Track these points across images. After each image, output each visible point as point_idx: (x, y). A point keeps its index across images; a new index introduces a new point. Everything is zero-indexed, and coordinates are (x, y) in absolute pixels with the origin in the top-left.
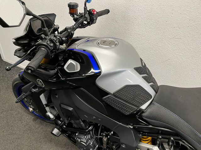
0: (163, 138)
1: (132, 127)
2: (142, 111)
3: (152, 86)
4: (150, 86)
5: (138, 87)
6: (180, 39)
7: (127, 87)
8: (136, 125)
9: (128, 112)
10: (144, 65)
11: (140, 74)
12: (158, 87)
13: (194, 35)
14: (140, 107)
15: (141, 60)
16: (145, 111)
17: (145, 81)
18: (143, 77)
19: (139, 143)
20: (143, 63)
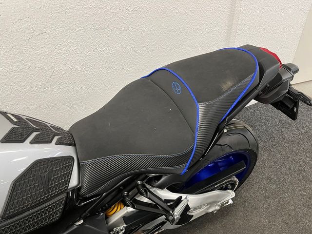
0: (128, 192)
1: (82, 221)
2: (77, 190)
3: (59, 143)
4: (56, 144)
5: (39, 165)
6: (43, 34)
7: (18, 184)
8: (85, 212)
9: (57, 214)
10: (15, 120)
11: (23, 141)
12: (70, 133)
13: (58, 19)
14: (69, 187)
15: (4, 114)
16: (80, 185)
17: (41, 145)
18: (32, 142)
19: (107, 224)
20: (12, 118)
